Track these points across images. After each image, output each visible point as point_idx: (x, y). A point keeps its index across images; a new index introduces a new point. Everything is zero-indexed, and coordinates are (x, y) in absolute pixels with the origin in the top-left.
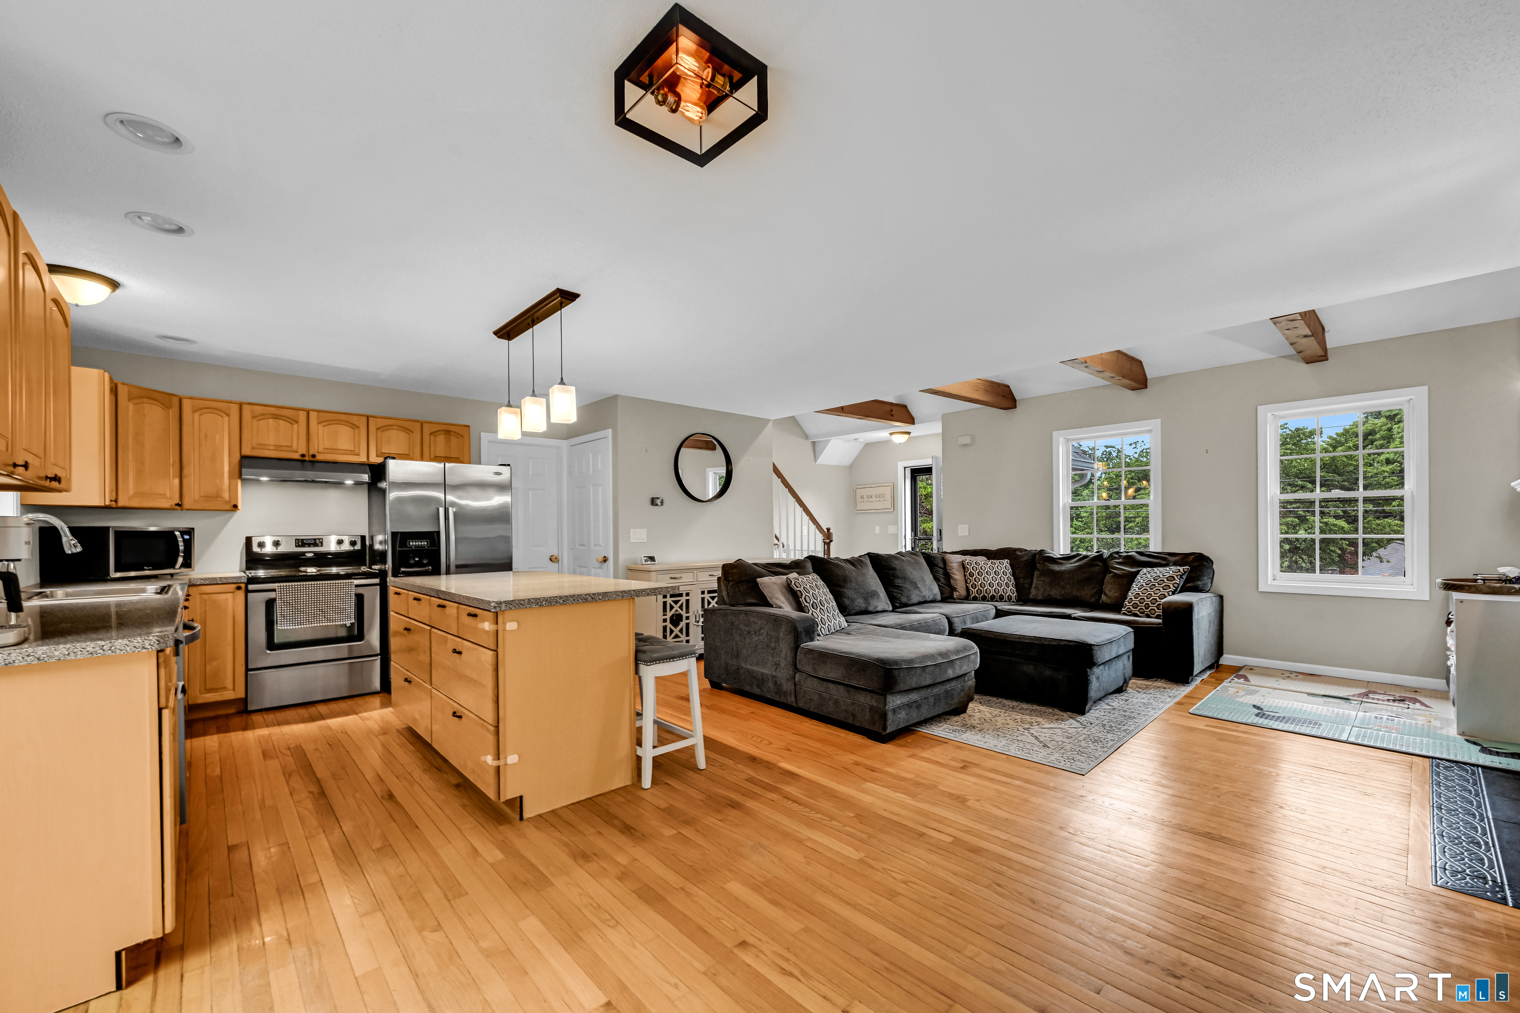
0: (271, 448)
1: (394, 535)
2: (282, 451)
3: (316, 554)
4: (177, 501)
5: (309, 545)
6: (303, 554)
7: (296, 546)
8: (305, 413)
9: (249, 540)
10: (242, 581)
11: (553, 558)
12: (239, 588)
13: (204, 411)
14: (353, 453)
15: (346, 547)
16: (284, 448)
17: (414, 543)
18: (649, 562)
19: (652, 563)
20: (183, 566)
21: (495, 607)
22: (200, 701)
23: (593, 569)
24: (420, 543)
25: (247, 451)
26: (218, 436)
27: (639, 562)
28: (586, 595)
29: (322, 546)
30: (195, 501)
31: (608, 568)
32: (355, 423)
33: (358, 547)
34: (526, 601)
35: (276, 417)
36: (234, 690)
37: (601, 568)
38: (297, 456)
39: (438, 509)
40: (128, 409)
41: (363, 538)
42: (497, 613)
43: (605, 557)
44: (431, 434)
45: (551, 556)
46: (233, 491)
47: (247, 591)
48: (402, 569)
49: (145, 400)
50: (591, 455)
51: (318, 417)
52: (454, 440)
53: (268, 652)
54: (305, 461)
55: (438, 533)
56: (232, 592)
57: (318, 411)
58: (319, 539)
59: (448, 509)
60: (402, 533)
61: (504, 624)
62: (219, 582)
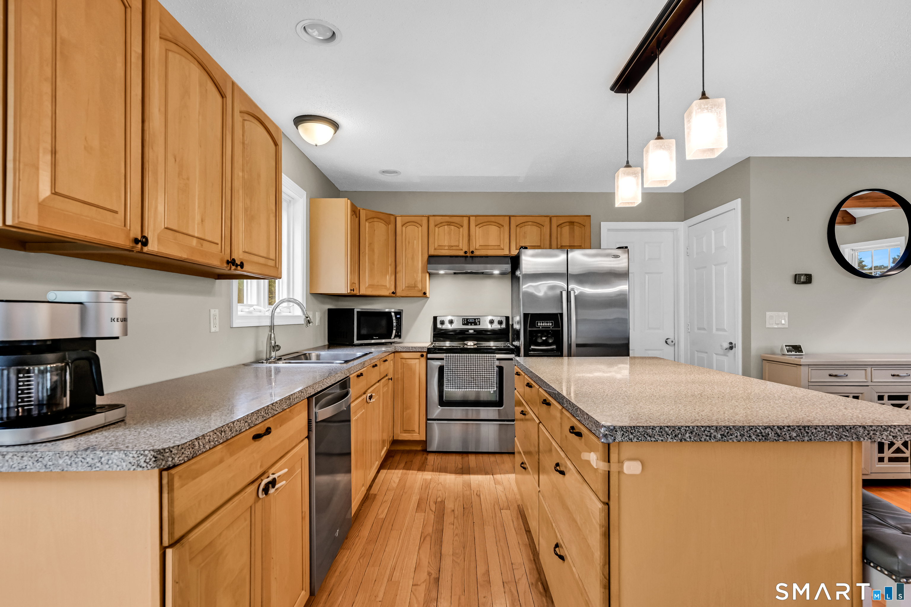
0: (446, 248)
1: (526, 315)
2: (453, 249)
3: (475, 330)
4: (393, 290)
5: (471, 323)
6: (467, 330)
7: (463, 324)
8: (467, 218)
9: (435, 318)
10: (425, 351)
11: (669, 341)
12: (422, 356)
13: (408, 224)
14: (499, 247)
15: (496, 326)
16: (454, 248)
17: (541, 324)
18: (793, 353)
19: (798, 353)
20: (396, 336)
21: (605, 436)
22: (400, 438)
23: (714, 355)
24: (546, 324)
25: (432, 252)
26: (415, 242)
27: (778, 351)
28: (766, 428)
29: (479, 324)
30: (403, 290)
31: (735, 355)
32: (501, 223)
33: (504, 326)
34: (657, 429)
35: (449, 224)
36: (419, 433)
37: (725, 355)
38: (462, 253)
39: (561, 292)
40: (366, 226)
41: (507, 318)
42: (609, 445)
43: (731, 343)
44: (558, 226)
45: (667, 339)
46: (423, 282)
47: (428, 359)
48: (532, 347)
49: (375, 220)
50: (713, 232)
51: (476, 221)
52: (577, 228)
53: (439, 407)
54: (467, 257)
55: (561, 315)
56: (419, 359)
57: (476, 216)
58: (478, 319)
59: (570, 292)
60: (532, 314)
61: (620, 462)
62: (411, 351)
